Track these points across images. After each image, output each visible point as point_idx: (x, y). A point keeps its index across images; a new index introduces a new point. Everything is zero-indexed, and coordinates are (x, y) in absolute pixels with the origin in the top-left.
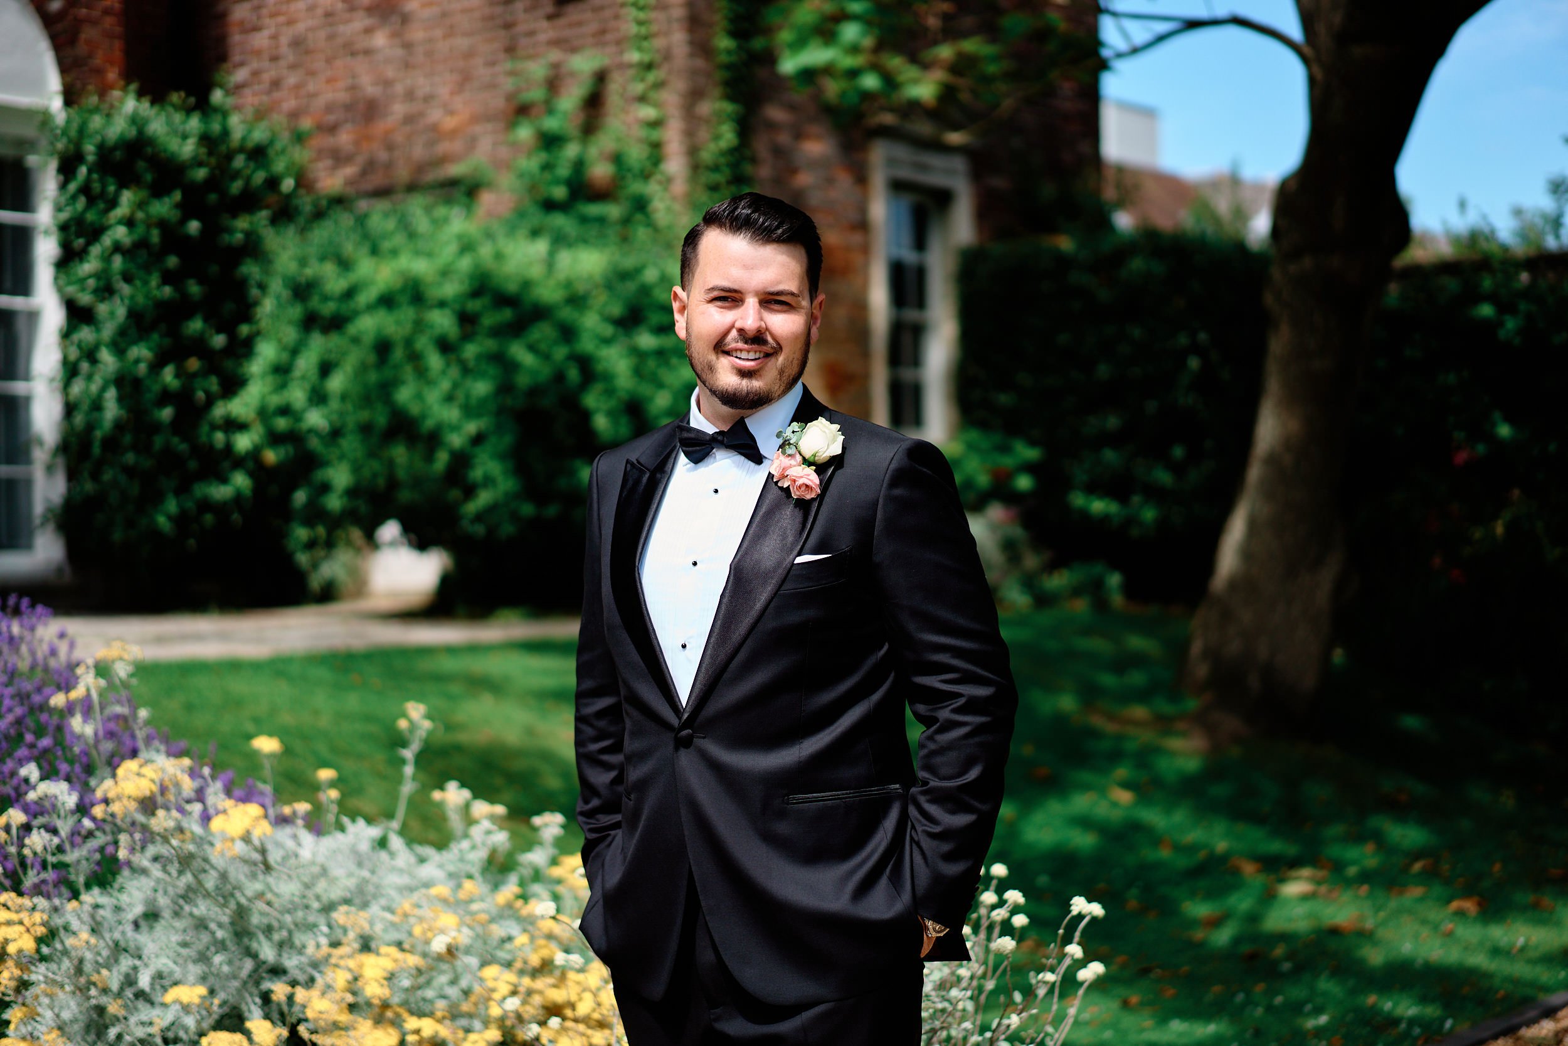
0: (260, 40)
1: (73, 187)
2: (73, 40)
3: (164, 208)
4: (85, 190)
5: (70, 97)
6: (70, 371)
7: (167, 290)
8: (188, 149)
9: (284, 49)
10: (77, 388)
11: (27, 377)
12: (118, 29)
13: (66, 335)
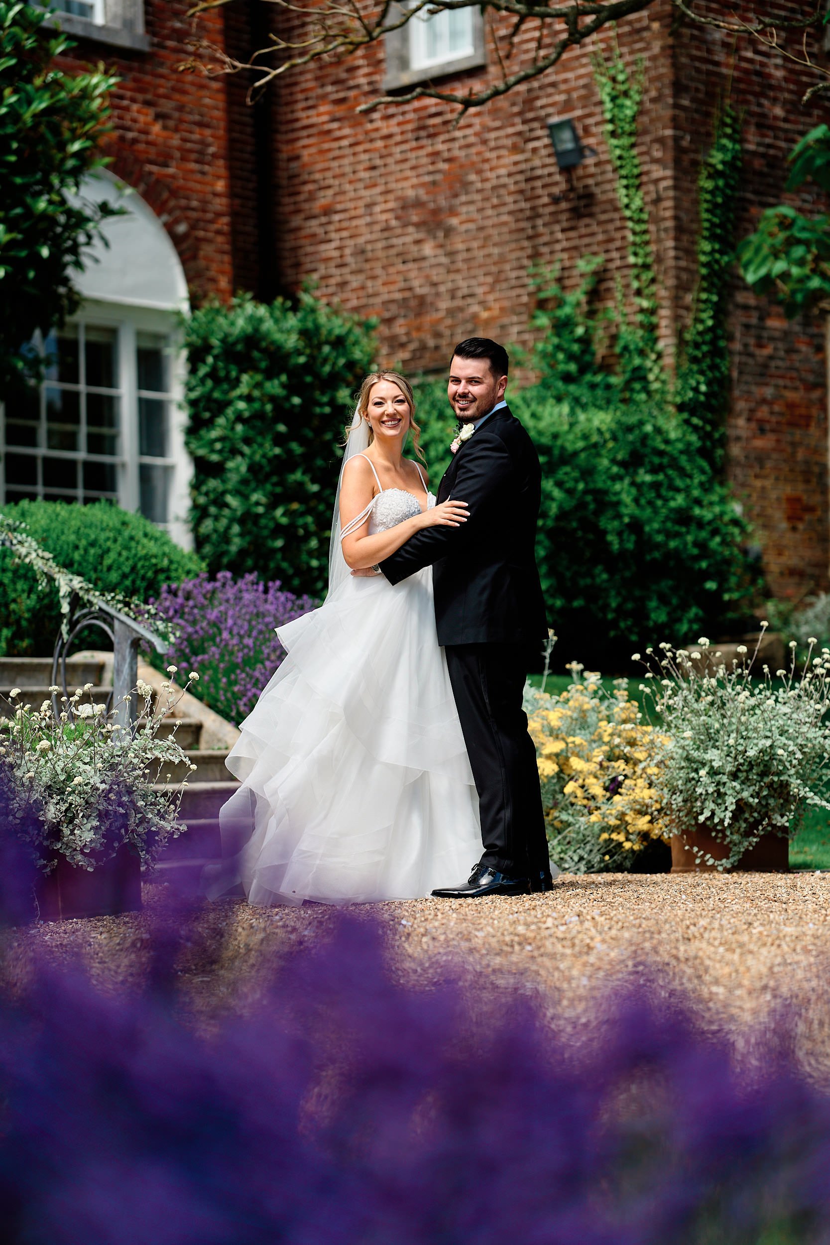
0: (329, 250)
1: (203, 370)
2: (195, 257)
3: (274, 387)
4: (212, 374)
5: (195, 302)
6: (199, 513)
7: (277, 451)
8: (292, 341)
9: (349, 259)
10: (207, 526)
11: (164, 520)
12: (227, 247)
13: (196, 486)
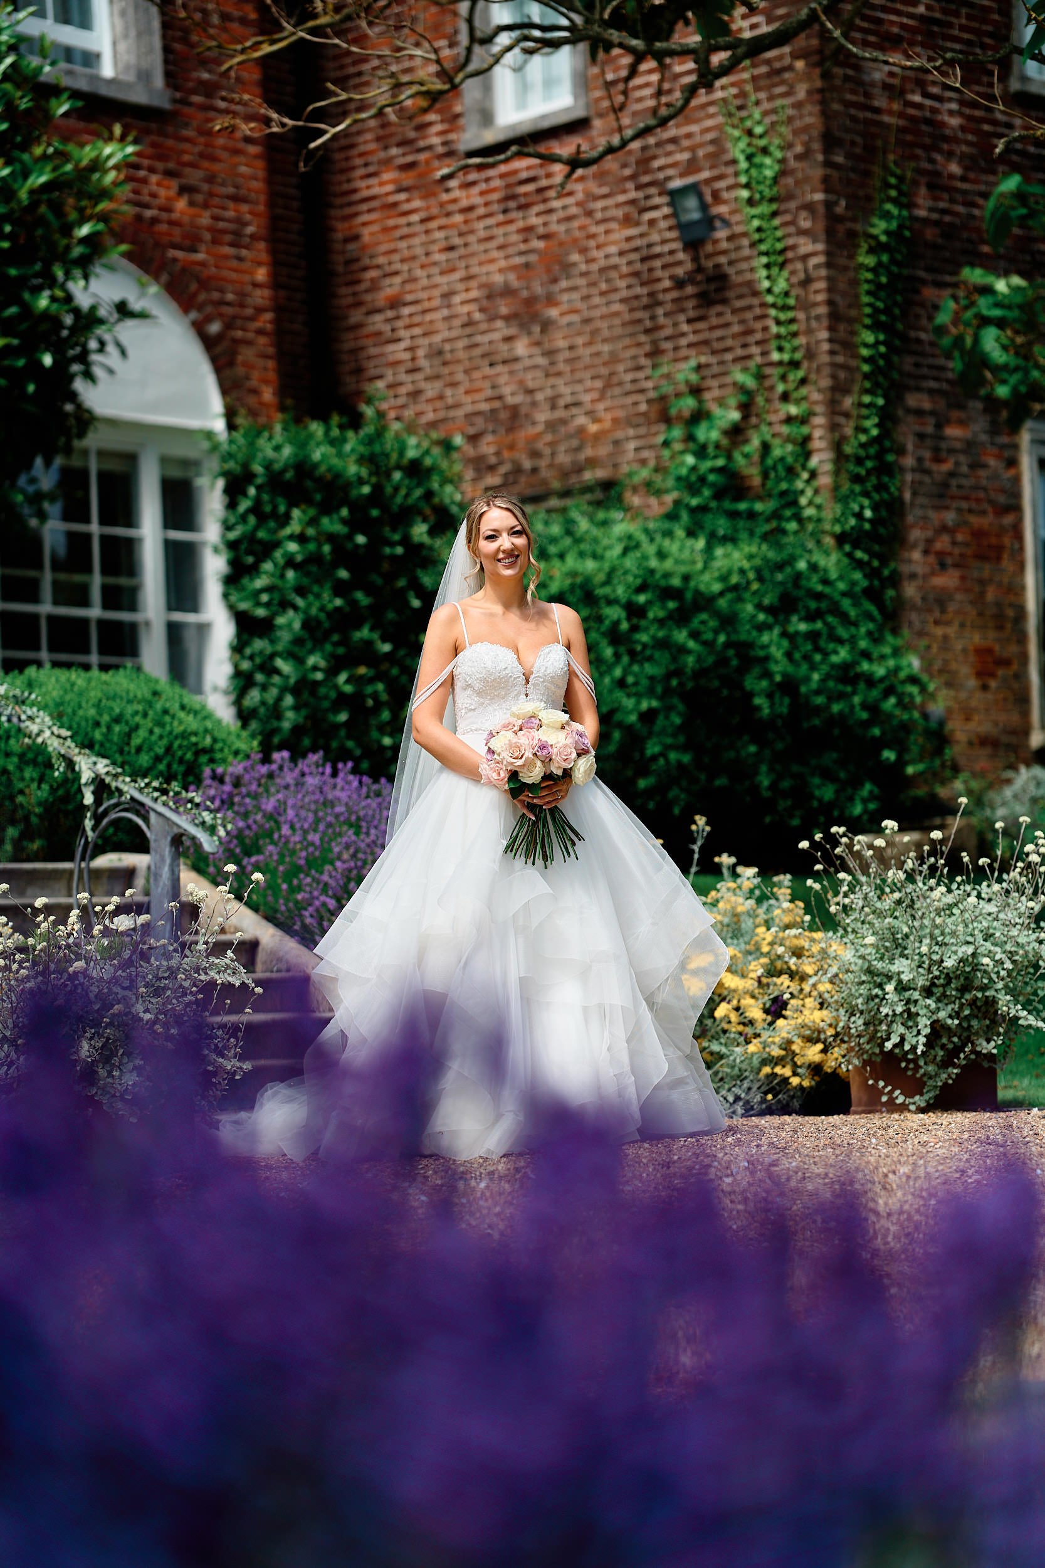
0: (397, 351)
1: (244, 505)
2: (231, 364)
3: (332, 525)
4: (256, 509)
5: (232, 420)
6: (242, 681)
7: (338, 602)
8: (352, 468)
9: (423, 363)
10: (254, 697)
11: (200, 690)
12: (271, 350)
13: (238, 648)
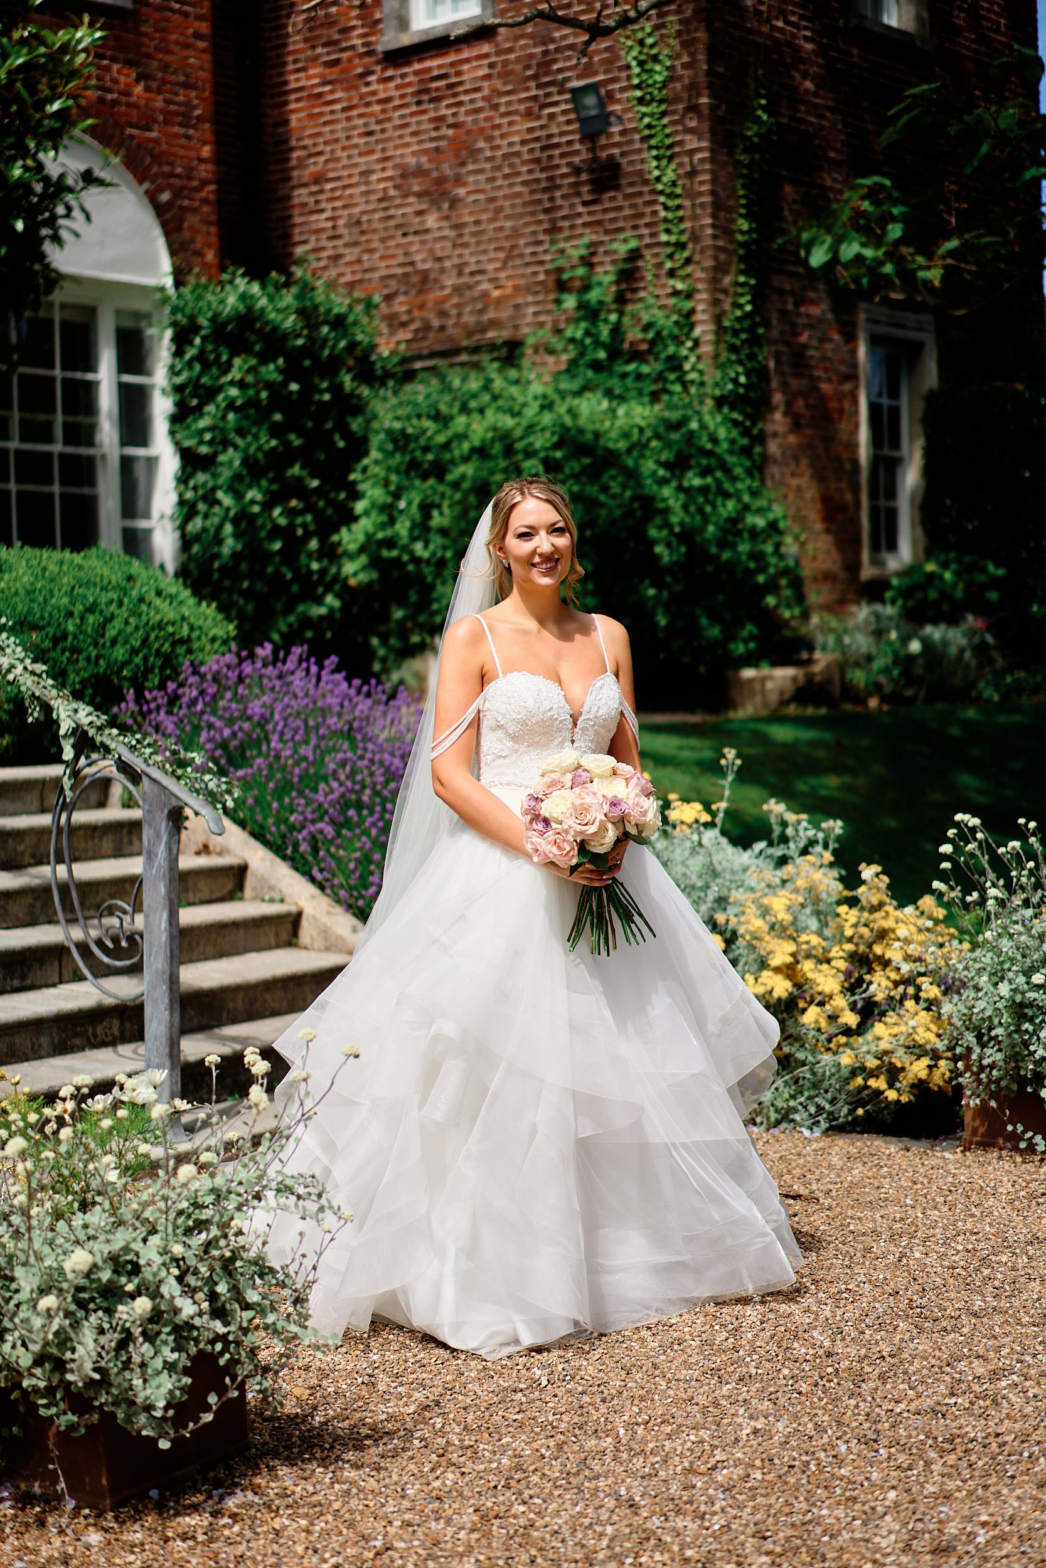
0: (320, 220)
1: (190, 353)
2: (179, 228)
3: (271, 372)
4: (200, 357)
5: (180, 277)
6: (187, 510)
7: (274, 443)
8: (289, 322)
9: (343, 231)
10: (196, 524)
11: (147, 516)
12: (213, 218)
13: (183, 479)
